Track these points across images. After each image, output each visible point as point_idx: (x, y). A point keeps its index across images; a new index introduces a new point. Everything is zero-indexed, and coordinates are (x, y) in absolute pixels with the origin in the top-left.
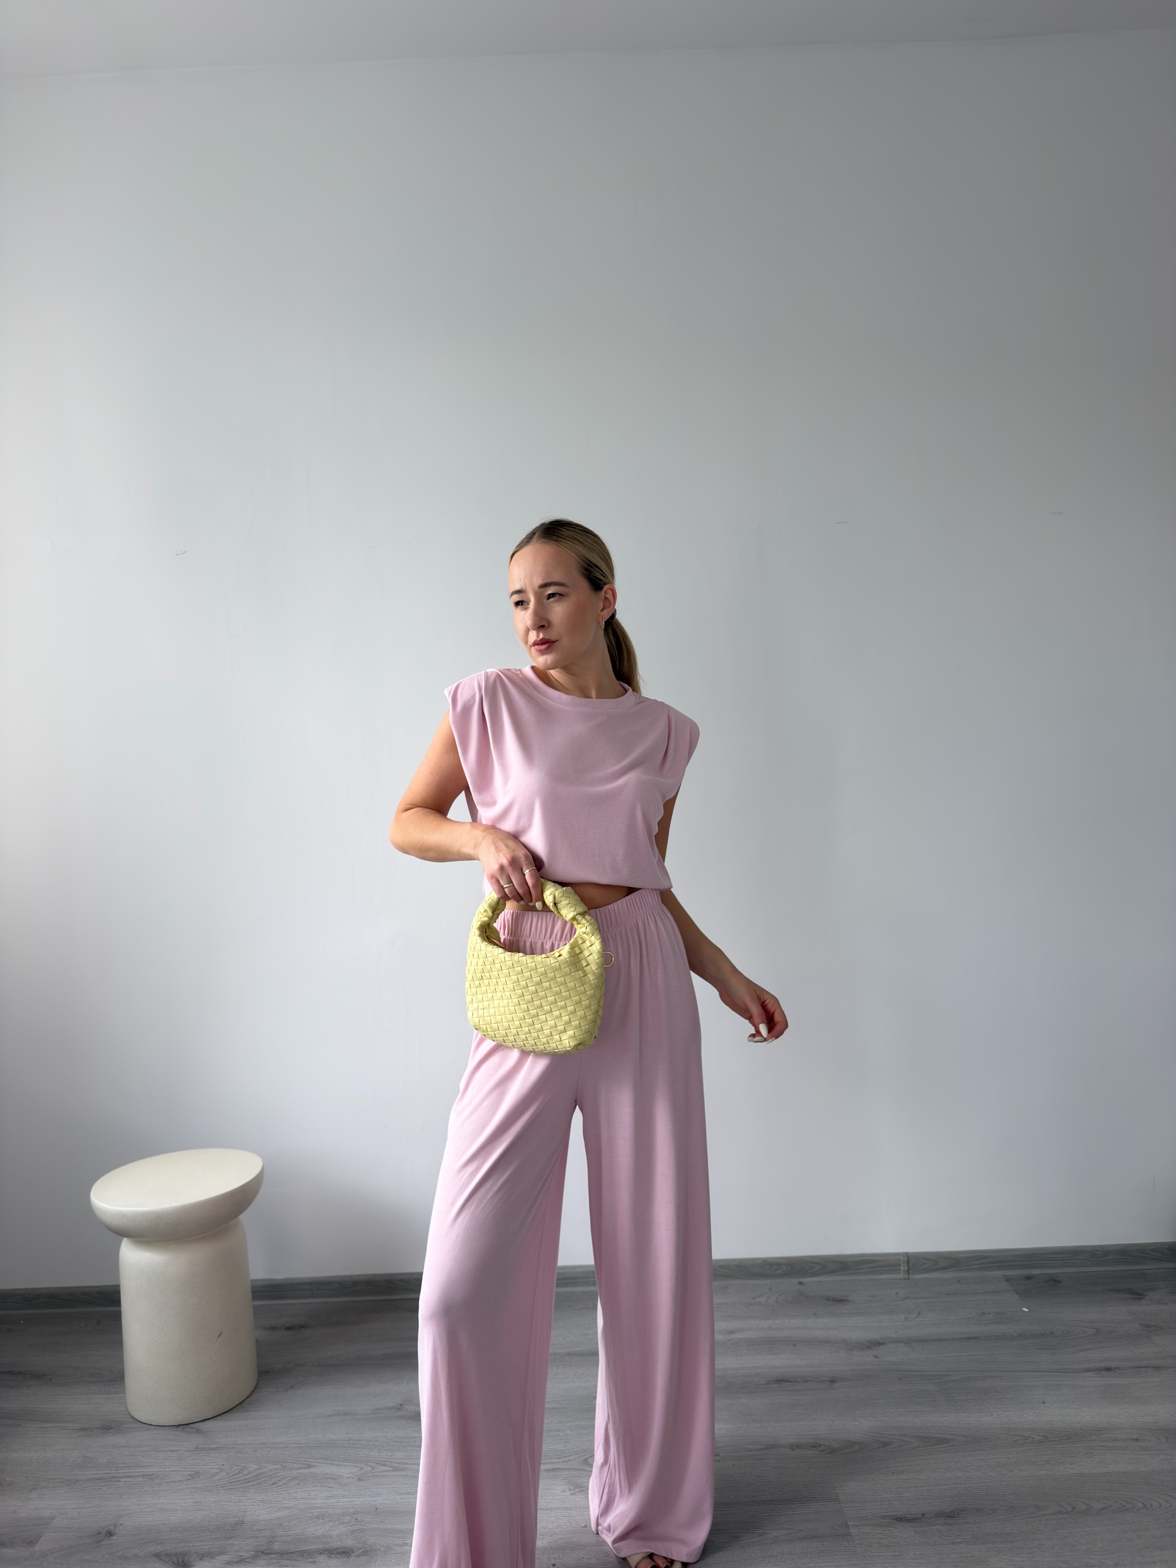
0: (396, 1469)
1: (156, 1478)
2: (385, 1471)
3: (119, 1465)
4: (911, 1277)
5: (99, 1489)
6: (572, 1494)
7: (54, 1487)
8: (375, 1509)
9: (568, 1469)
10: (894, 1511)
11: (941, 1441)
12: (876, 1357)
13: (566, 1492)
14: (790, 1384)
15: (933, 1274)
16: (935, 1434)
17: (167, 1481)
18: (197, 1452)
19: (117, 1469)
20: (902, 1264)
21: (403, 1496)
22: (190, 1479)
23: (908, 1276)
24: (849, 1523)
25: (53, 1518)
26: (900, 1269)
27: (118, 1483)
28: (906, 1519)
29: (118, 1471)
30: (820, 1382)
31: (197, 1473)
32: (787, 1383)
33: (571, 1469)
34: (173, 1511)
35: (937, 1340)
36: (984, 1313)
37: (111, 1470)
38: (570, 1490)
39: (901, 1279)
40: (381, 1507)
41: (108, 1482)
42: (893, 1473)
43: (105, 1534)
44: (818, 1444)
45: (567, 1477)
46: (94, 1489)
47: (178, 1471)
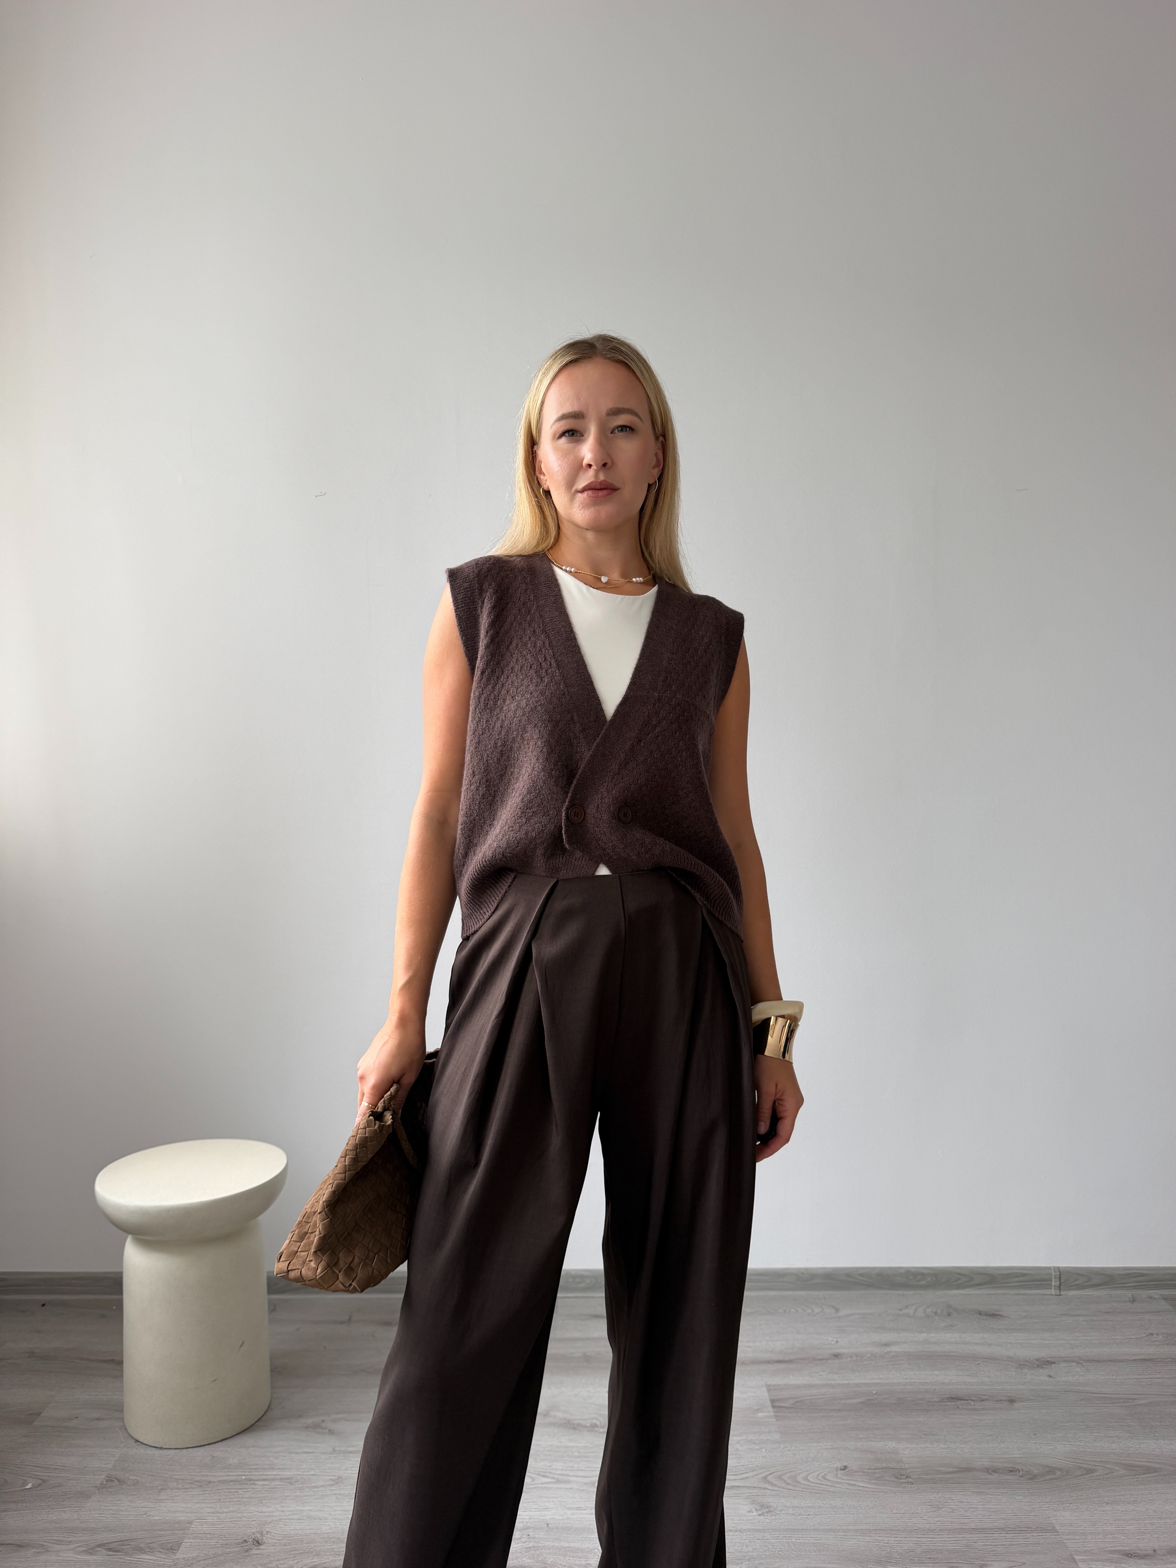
0: (558, 1481)
1: (296, 1482)
2: (547, 1483)
3: (252, 1467)
4: (1062, 1293)
5: (235, 1492)
6: (760, 1515)
7: (184, 1489)
8: (546, 1525)
9: (748, 1487)
10: (1122, 1546)
11: (1148, 1470)
12: (1050, 1376)
13: (753, 1512)
14: (966, 1402)
15: (1086, 1290)
16: (1139, 1461)
17: (308, 1485)
18: (335, 1455)
19: (251, 1471)
20: (1053, 1279)
21: (574, 1511)
22: (332, 1485)
23: (1060, 1292)
24: (1076, 1557)
25: (191, 1523)
26: (1052, 1284)
27: (254, 1486)
28: (1137, 1555)
29: (253, 1473)
30: (998, 1401)
31: (340, 1477)
32: (963, 1401)
33: (752, 1487)
34: (323, 1520)
35: (1110, 1361)
36: (1152, 1334)
37: (245, 1472)
38: (756, 1510)
39: (1052, 1295)
40: (552, 1522)
41: (244, 1485)
42: (1108, 1503)
43: (252, 1543)
44: (1015, 1468)
45: (749, 1496)
46: (230, 1492)
47: (317, 1475)
